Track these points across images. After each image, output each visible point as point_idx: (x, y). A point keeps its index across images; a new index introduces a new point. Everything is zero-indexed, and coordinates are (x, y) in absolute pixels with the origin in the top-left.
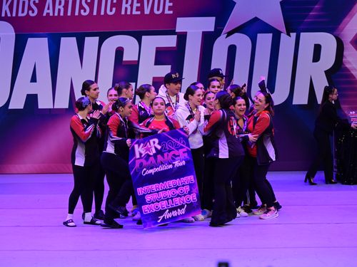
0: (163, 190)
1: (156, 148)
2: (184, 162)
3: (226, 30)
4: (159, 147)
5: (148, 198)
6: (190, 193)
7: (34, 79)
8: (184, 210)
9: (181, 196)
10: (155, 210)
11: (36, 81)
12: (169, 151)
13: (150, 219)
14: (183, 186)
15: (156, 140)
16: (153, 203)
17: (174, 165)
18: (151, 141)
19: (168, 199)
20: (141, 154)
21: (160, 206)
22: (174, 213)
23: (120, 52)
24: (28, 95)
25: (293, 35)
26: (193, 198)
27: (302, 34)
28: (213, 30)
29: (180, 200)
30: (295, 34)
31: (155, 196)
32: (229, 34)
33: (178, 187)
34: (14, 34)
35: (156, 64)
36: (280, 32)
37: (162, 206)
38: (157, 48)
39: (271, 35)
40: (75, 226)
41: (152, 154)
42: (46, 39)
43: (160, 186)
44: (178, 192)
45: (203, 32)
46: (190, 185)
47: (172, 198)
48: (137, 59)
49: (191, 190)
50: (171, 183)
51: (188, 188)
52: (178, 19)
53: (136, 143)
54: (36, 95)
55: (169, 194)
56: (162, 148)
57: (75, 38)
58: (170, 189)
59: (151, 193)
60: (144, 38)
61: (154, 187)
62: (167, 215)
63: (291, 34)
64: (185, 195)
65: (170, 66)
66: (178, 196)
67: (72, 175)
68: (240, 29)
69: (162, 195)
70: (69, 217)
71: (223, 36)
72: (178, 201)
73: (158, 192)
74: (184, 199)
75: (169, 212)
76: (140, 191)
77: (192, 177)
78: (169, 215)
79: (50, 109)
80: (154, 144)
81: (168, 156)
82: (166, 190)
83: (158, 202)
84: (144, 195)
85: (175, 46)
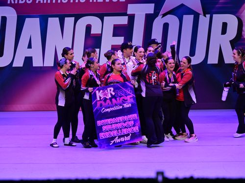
0: (115, 123)
1: (111, 94)
2: (130, 104)
3: (162, 12)
4: (113, 94)
5: (104, 128)
6: (134, 126)
7: (30, 46)
8: (129, 137)
9: (127, 128)
10: (108, 137)
11: (31, 48)
12: (120, 97)
13: (105, 142)
14: (129, 121)
15: (112, 89)
16: (107, 131)
17: (123, 106)
18: (109, 89)
19: (118, 130)
20: (100, 98)
21: (112, 134)
22: (122, 139)
23: (89, 28)
24: (26, 57)
25: (208, 16)
26: (136, 129)
27: (214, 15)
28: (153, 13)
29: (126, 130)
30: (209, 15)
31: (109, 127)
32: (164, 15)
33: (126, 121)
34: (16, 15)
35: (113, 36)
36: (199, 14)
37: (113, 134)
38: (114, 25)
39: (193, 16)
40: (58, 147)
41: (108, 98)
42: (38, 19)
43: (113, 120)
44: (125, 125)
45: (146, 14)
46: (134, 120)
47: (121, 129)
48: (100, 33)
49: (135, 124)
50: (121, 118)
51: (133, 123)
52: (129, 5)
53: (97, 90)
54: (32, 57)
55: (119, 125)
56: (115, 94)
57: (58, 18)
58: (120, 123)
59: (106, 125)
60: (105, 18)
61: (109, 120)
62: (117, 140)
63: (207, 15)
64: (130, 127)
65: (123, 38)
66: (125, 127)
67: (57, 112)
68: (171, 12)
69: (114, 126)
70: (54, 141)
71: (160, 17)
72: (125, 131)
73: (111, 124)
74: (130, 130)
75: (118, 138)
76: (99, 123)
77: (136, 115)
78: (119, 141)
79: (41, 67)
80: (110, 91)
81: (120, 100)
82: (117, 123)
83: (111, 131)
84: (102, 126)
85: (126, 23)
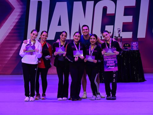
7: (60, 24)
24: (57, 33)
35: (124, 15)
42: (66, 2)
48: (114, 13)
65: (132, 16)
85: (135, 5)
